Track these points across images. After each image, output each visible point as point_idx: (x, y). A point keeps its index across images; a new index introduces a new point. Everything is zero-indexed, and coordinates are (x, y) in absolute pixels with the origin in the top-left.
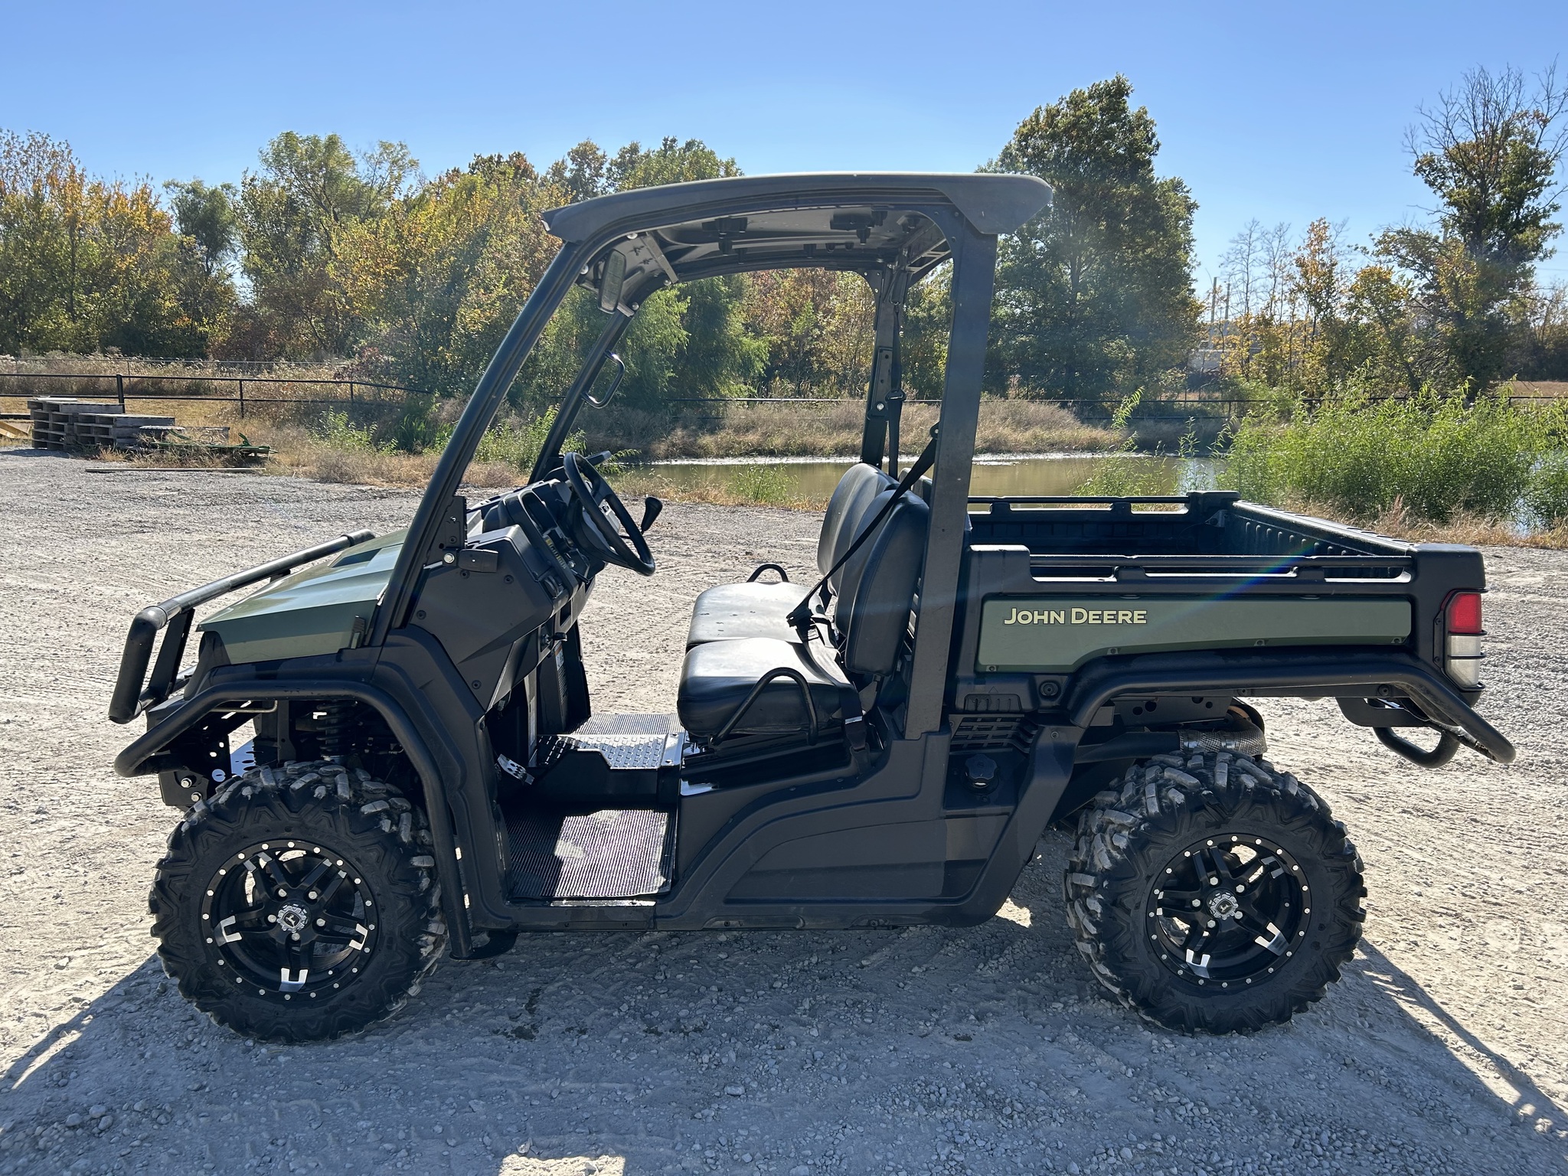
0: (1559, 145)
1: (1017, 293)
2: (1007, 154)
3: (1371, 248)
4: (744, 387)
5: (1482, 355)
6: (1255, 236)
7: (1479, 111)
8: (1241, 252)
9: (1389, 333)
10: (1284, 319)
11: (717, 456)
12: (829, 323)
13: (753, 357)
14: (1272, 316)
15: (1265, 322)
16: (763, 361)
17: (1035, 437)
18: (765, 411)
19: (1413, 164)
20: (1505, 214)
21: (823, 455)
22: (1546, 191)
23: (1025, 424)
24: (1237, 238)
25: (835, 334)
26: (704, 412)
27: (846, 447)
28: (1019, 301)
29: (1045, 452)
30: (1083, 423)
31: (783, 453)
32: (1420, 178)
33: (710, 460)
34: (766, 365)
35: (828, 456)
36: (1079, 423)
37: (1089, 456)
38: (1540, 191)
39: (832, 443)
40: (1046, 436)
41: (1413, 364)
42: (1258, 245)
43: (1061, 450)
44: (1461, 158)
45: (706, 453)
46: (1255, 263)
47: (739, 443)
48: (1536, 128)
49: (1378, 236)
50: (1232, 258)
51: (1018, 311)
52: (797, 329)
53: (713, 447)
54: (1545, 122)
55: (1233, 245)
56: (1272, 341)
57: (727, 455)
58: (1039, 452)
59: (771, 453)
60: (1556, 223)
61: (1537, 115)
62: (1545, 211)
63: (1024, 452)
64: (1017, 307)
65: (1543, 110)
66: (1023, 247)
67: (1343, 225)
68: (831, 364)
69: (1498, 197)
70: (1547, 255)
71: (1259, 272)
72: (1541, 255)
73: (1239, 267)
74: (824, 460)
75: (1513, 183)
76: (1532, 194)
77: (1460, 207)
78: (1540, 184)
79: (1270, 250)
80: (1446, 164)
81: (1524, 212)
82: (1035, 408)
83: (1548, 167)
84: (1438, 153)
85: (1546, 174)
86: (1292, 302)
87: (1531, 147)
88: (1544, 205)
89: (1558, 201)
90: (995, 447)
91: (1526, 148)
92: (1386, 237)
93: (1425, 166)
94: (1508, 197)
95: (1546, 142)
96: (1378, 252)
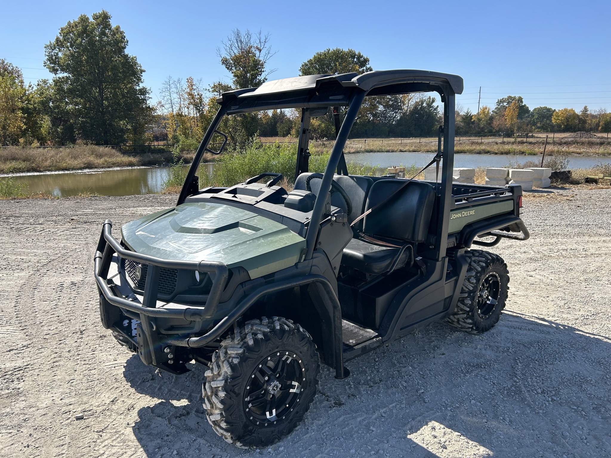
0: (265, 58)
1: (76, 99)
2: (58, 40)
3: (211, 90)
5: (252, 128)
6: (171, 82)
7: (239, 44)
8: (167, 88)
10: (186, 114)
14: (182, 113)
15: (180, 115)
17: (106, 161)
19: (221, 61)
20: (252, 81)
21: (4, 173)
22: (263, 73)
23: (101, 156)
24: (165, 83)
28: (77, 103)
29: (112, 167)
30: (124, 155)
32: (224, 66)
35: (7, 173)
36: (122, 155)
37: (130, 168)
38: (261, 74)
39: (7, 167)
40: (110, 160)
41: (231, 131)
42: (173, 86)
43: (118, 166)
44: (237, 61)
46: (173, 93)
48: (257, 53)
49: (213, 86)
50: (164, 90)
51: (77, 107)
54: (260, 51)
55: (164, 85)
56: (183, 122)
58: (109, 167)
61: (257, 48)
62: (263, 81)
63: (102, 168)
65: (259, 46)
66: (75, 80)
67: (201, 81)
69: (249, 75)
71: (175, 96)
73: (167, 94)
75: (253, 70)
76: (259, 74)
77: (238, 78)
78: (261, 71)
79: (177, 88)
80: (231, 62)
81: (257, 80)
82: (101, 149)
83: (263, 66)
84: (228, 57)
85: (262, 68)
86: (188, 108)
87: (256, 58)
88: (263, 79)
89: (267, 77)
90: (89, 166)
91: (255, 59)
92: (215, 86)
93: (225, 62)
94: (252, 75)
95: (261, 57)
96: (213, 91)
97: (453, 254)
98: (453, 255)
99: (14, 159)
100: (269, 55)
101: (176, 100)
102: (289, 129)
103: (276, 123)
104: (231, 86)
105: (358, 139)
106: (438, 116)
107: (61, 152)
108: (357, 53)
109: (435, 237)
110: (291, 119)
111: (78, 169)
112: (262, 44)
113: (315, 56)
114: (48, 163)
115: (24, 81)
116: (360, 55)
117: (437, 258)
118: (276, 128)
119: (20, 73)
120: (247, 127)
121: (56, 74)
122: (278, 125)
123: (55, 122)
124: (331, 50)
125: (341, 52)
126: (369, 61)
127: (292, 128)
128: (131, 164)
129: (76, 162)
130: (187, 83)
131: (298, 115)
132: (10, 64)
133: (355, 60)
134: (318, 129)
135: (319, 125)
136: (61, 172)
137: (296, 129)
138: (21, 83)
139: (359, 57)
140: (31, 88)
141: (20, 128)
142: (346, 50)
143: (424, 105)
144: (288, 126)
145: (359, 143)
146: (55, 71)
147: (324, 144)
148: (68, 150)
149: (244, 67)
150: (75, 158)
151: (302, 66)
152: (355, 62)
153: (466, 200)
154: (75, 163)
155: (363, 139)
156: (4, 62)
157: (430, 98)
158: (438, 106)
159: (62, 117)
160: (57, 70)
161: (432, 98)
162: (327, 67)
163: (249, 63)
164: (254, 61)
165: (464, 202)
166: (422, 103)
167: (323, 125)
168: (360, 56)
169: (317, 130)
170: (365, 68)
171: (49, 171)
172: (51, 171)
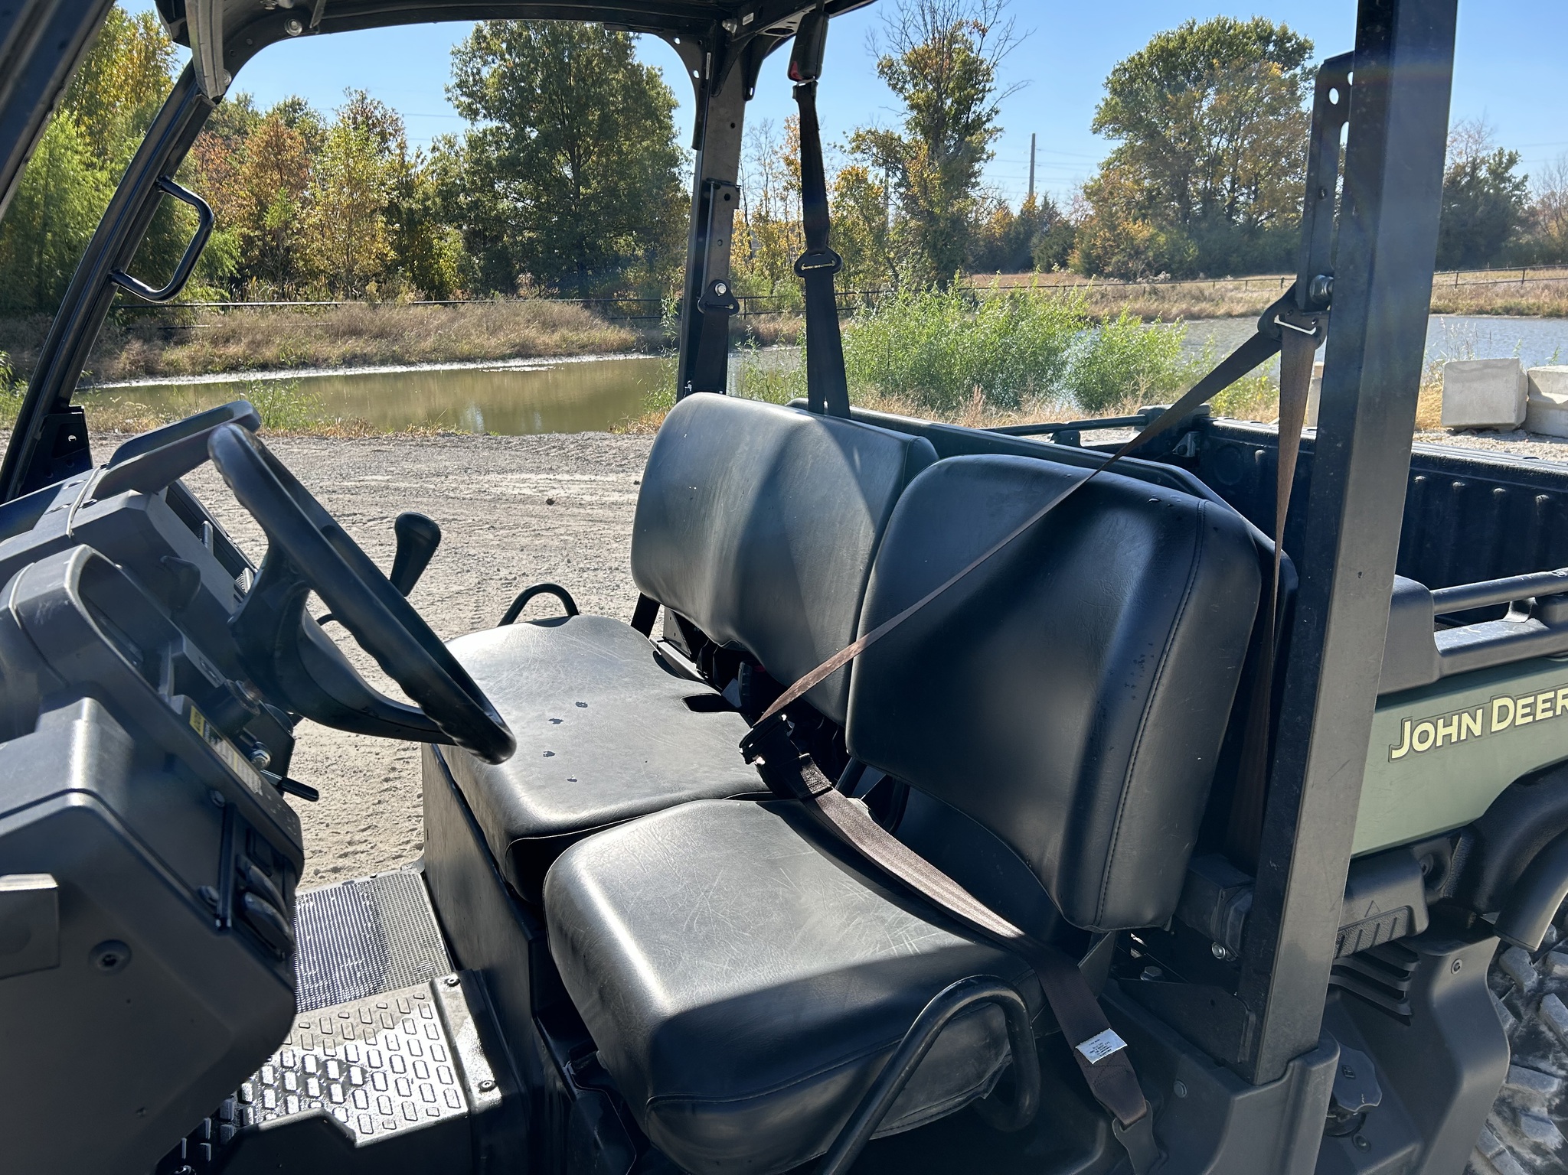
0: (996, 53)
1: (518, 185)
4: (211, 291)
5: (949, 250)
7: (928, 18)
9: (871, 229)
10: (778, 216)
11: (194, 374)
12: (308, 215)
13: (219, 253)
14: (767, 212)
15: (762, 219)
16: (232, 257)
17: (565, 340)
18: (246, 316)
19: (875, 66)
20: (957, 119)
21: (328, 367)
22: (988, 96)
23: (550, 325)
25: (320, 227)
26: (165, 322)
27: (355, 356)
28: (520, 194)
29: (577, 354)
30: (609, 323)
31: (280, 366)
32: (884, 81)
33: (185, 378)
34: (237, 263)
35: (335, 368)
36: (607, 324)
37: (622, 357)
38: (984, 97)
39: (337, 352)
40: (575, 338)
41: (894, 259)
43: (592, 352)
44: (919, 63)
45: (176, 370)
46: (748, 159)
47: (220, 357)
48: (976, 38)
49: (852, 135)
51: (520, 205)
52: (270, 220)
53: (186, 363)
54: (984, 32)
56: (769, 238)
57: (206, 372)
58: (570, 355)
59: (264, 367)
60: (999, 127)
61: (976, 25)
62: (989, 115)
63: (555, 355)
64: (518, 200)
65: (981, 20)
66: (517, 135)
68: (321, 263)
69: (949, 102)
70: (991, 156)
71: (752, 168)
72: (985, 157)
74: (331, 373)
75: (961, 89)
76: (977, 99)
77: (920, 111)
78: (983, 90)
79: (759, 146)
80: (904, 68)
81: (972, 116)
82: (558, 308)
83: (988, 74)
84: (897, 57)
85: (987, 81)
86: (784, 199)
87: (973, 55)
88: (987, 110)
89: (998, 106)
90: (524, 351)
91: (968, 56)
92: (858, 136)
93: (887, 69)
94: (958, 102)
95: (985, 51)
96: (853, 151)
97: (1403, 975)
98: (1405, 986)
99: (355, 332)
100: (1009, 43)
101: (757, 177)
102: (1065, 250)
103: (1029, 235)
104: (900, 138)
105: (1263, 277)
106: (1526, 207)
107: (463, 315)
108: (1276, 28)
109: (1245, 901)
110: (1072, 223)
111: (496, 359)
112: (991, 14)
113: (1151, 42)
114: (428, 344)
115: (408, 143)
116: (1285, 33)
117: (1243, 1056)
118: (1028, 247)
119: (399, 124)
120: (935, 246)
121: (474, 120)
122: (1035, 240)
123: (473, 241)
124: (1201, 24)
125: (1230, 28)
126: (1311, 48)
127: (1072, 247)
128: (625, 348)
129: (493, 341)
130: (784, 132)
131: (1091, 213)
132: (379, 103)
133: (1271, 48)
134: (1147, 248)
135: (1152, 239)
136: (456, 366)
137: (1083, 251)
138: (402, 148)
139: (1282, 40)
140: (419, 161)
141: (381, 256)
142: (1245, 21)
143: (1483, 173)
144: (1061, 242)
145: (1262, 288)
146: (471, 113)
147: (1155, 292)
148: (479, 311)
149: (937, 81)
150: (493, 332)
151: (1114, 73)
152: (1271, 53)
153: (1535, 612)
154: (492, 343)
155: (1277, 277)
156: (364, 99)
157: (1501, 153)
158: (1526, 177)
159: (486, 230)
160: (476, 113)
161: (1506, 152)
162: (1186, 73)
163: (951, 70)
164: (964, 62)
165: (1516, 622)
166: (1475, 167)
167: (1162, 239)
168: (1284, 37)
169: (1142, 253)
170: (1298, 70)
171: (429, 361)
172: (436, 362)
